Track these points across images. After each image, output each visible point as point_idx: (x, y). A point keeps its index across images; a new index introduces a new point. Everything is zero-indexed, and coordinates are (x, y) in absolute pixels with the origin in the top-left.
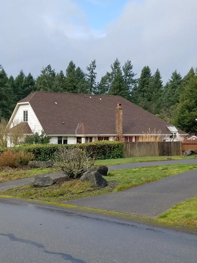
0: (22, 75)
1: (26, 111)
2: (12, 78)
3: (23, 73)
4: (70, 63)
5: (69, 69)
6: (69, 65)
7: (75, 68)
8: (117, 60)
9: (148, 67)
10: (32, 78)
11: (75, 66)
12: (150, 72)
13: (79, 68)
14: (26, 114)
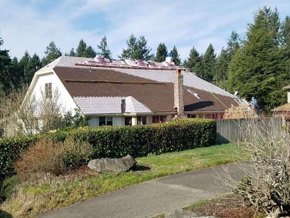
0: (27, 56)
1: (49, 84)
2: (15, 59)
3: (28, 54)
4: (80, 41)
5: (80, 49)
6: (79, 44)
7: (86, 47)
8: (133, 36)
9: (164, 44)
10: (38, 58)
11: (86, 45)
12: (167, 50)
13: (90, 48)
14: (48, 87)
